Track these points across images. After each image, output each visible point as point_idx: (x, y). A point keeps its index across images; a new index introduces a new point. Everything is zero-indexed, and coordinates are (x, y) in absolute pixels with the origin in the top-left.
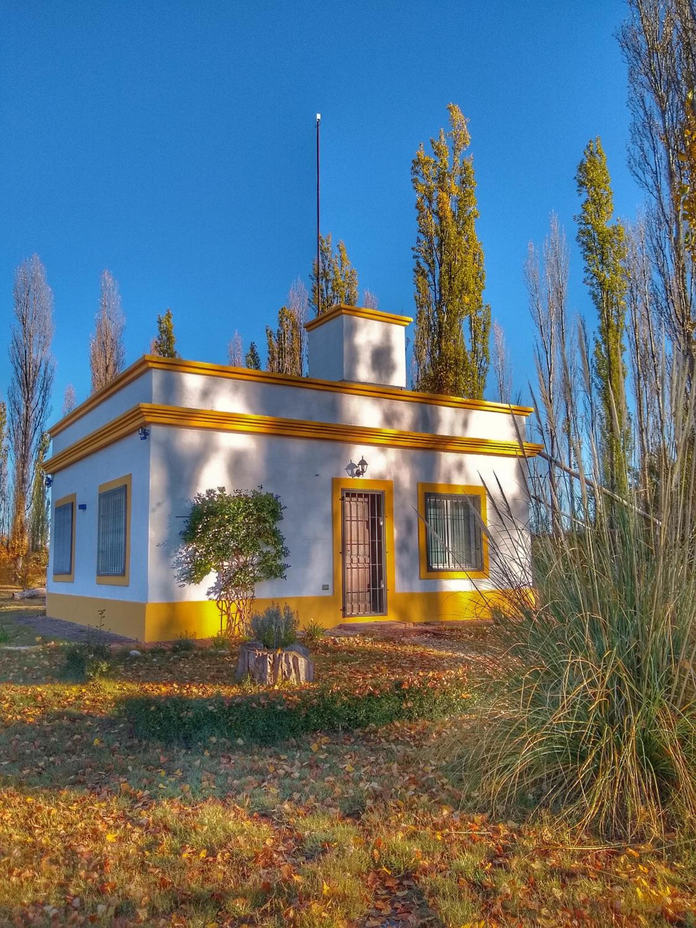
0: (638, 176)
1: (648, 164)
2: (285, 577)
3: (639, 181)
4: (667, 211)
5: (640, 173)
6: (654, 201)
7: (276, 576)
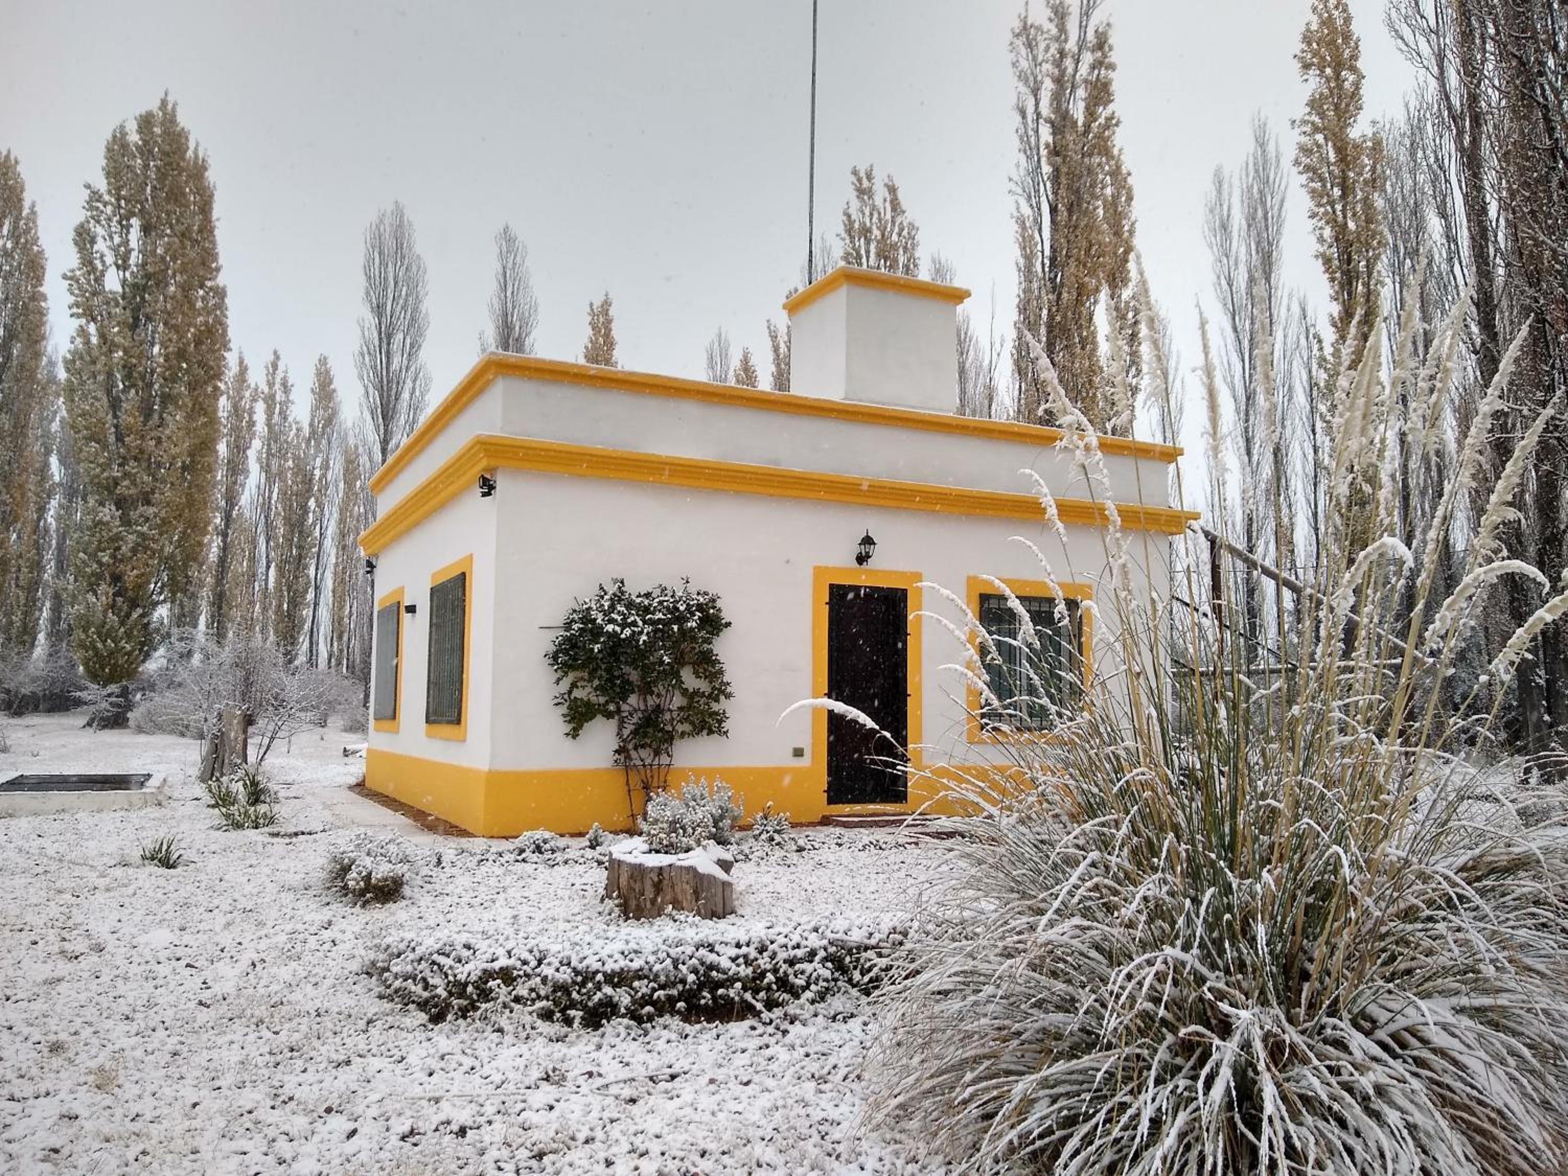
0: (1402, 38)
1: (1422, 17)
2: (726, 733)
3: (1405, 48)
4: (1456, 101)
5: (1407, 32)
6: (1433, 84)
7: (711, 732)
